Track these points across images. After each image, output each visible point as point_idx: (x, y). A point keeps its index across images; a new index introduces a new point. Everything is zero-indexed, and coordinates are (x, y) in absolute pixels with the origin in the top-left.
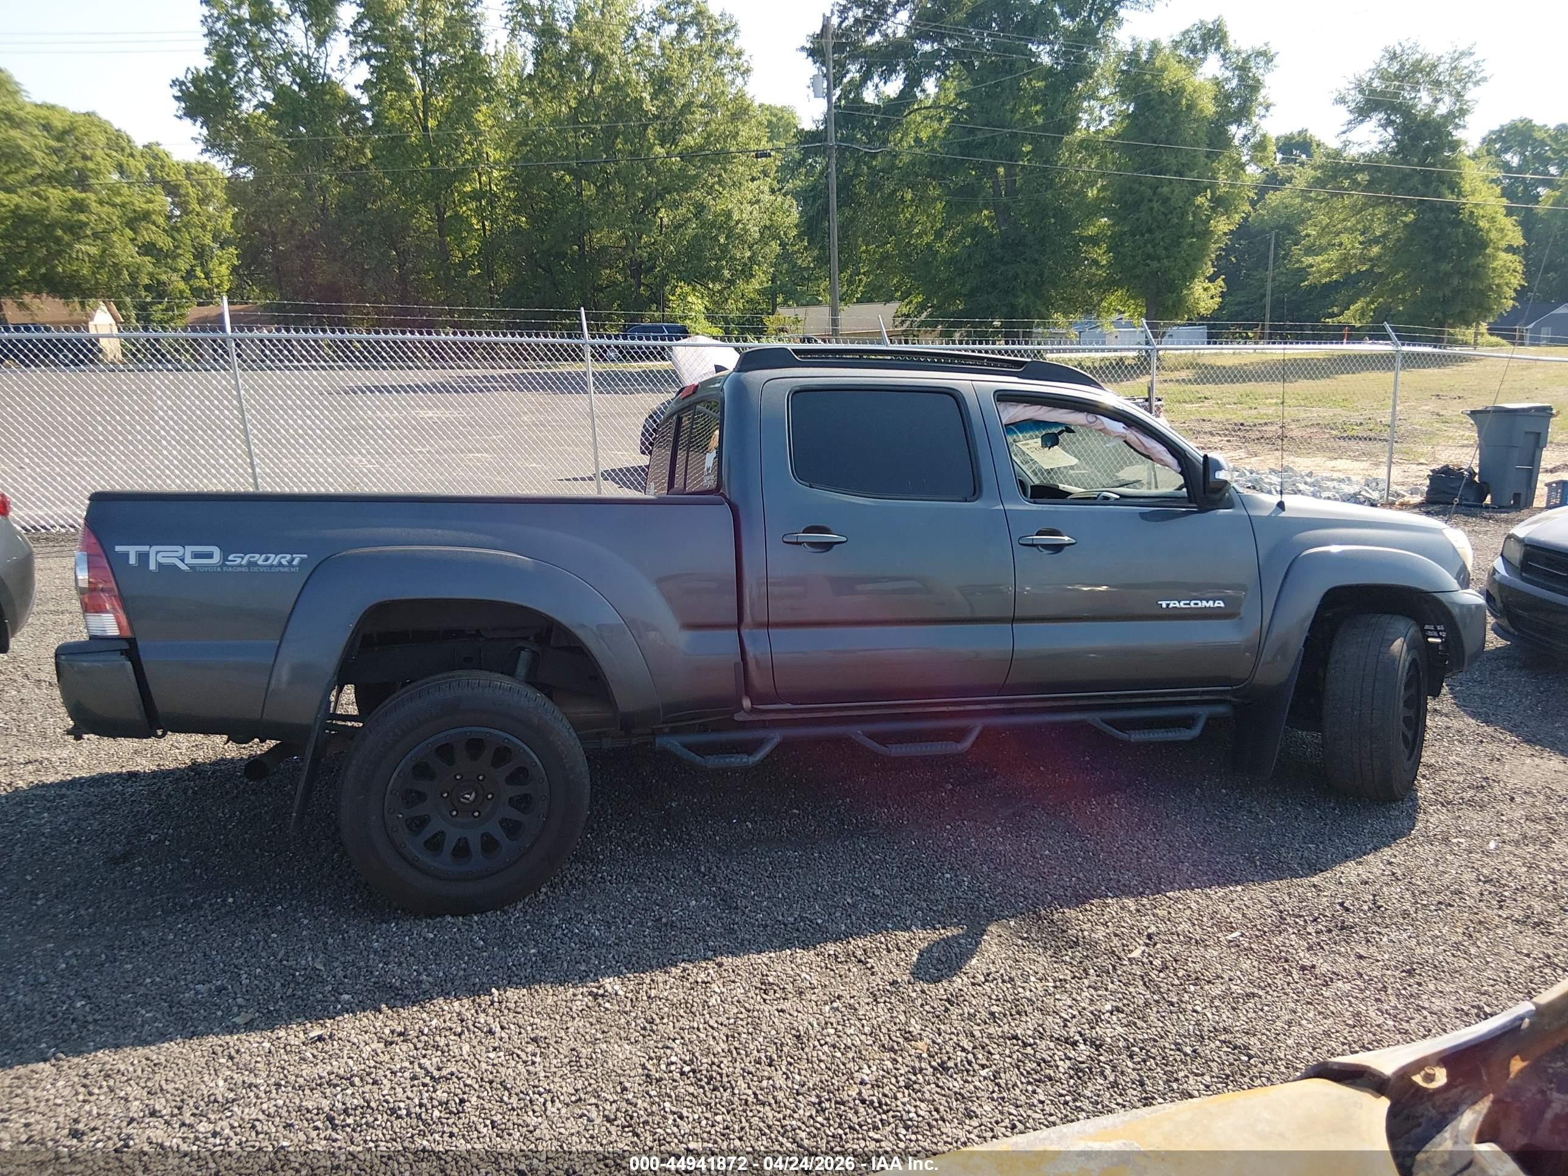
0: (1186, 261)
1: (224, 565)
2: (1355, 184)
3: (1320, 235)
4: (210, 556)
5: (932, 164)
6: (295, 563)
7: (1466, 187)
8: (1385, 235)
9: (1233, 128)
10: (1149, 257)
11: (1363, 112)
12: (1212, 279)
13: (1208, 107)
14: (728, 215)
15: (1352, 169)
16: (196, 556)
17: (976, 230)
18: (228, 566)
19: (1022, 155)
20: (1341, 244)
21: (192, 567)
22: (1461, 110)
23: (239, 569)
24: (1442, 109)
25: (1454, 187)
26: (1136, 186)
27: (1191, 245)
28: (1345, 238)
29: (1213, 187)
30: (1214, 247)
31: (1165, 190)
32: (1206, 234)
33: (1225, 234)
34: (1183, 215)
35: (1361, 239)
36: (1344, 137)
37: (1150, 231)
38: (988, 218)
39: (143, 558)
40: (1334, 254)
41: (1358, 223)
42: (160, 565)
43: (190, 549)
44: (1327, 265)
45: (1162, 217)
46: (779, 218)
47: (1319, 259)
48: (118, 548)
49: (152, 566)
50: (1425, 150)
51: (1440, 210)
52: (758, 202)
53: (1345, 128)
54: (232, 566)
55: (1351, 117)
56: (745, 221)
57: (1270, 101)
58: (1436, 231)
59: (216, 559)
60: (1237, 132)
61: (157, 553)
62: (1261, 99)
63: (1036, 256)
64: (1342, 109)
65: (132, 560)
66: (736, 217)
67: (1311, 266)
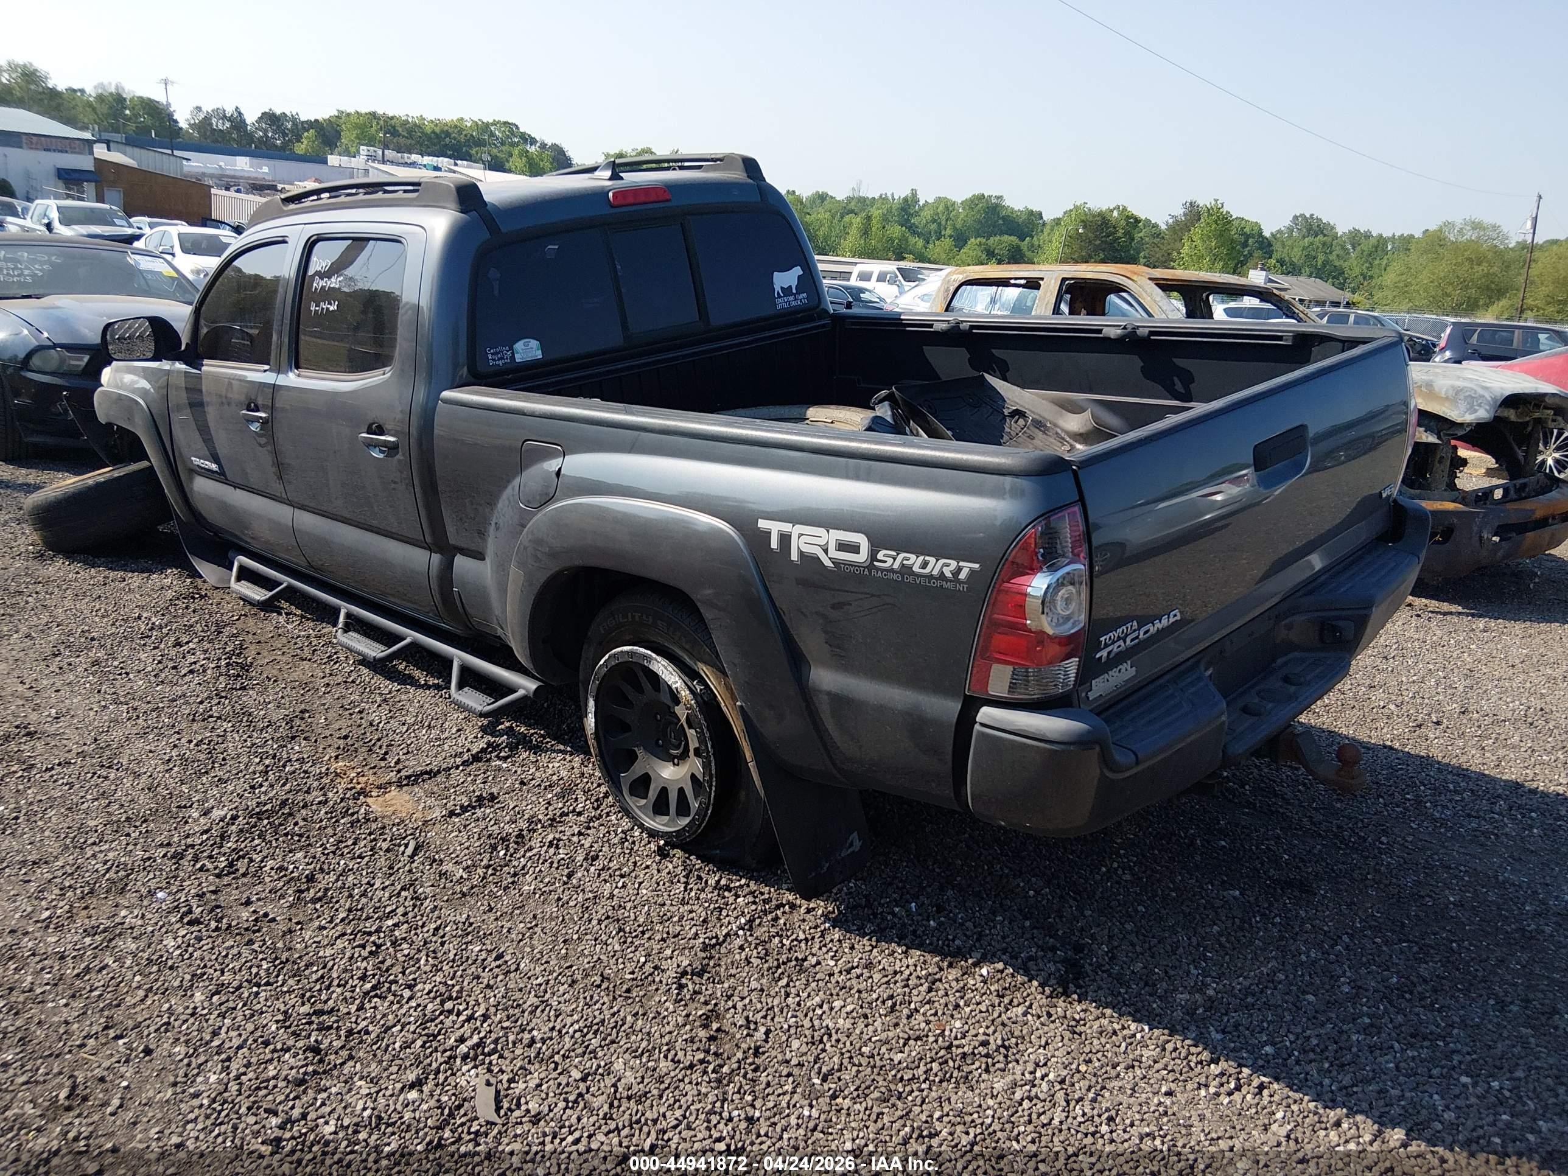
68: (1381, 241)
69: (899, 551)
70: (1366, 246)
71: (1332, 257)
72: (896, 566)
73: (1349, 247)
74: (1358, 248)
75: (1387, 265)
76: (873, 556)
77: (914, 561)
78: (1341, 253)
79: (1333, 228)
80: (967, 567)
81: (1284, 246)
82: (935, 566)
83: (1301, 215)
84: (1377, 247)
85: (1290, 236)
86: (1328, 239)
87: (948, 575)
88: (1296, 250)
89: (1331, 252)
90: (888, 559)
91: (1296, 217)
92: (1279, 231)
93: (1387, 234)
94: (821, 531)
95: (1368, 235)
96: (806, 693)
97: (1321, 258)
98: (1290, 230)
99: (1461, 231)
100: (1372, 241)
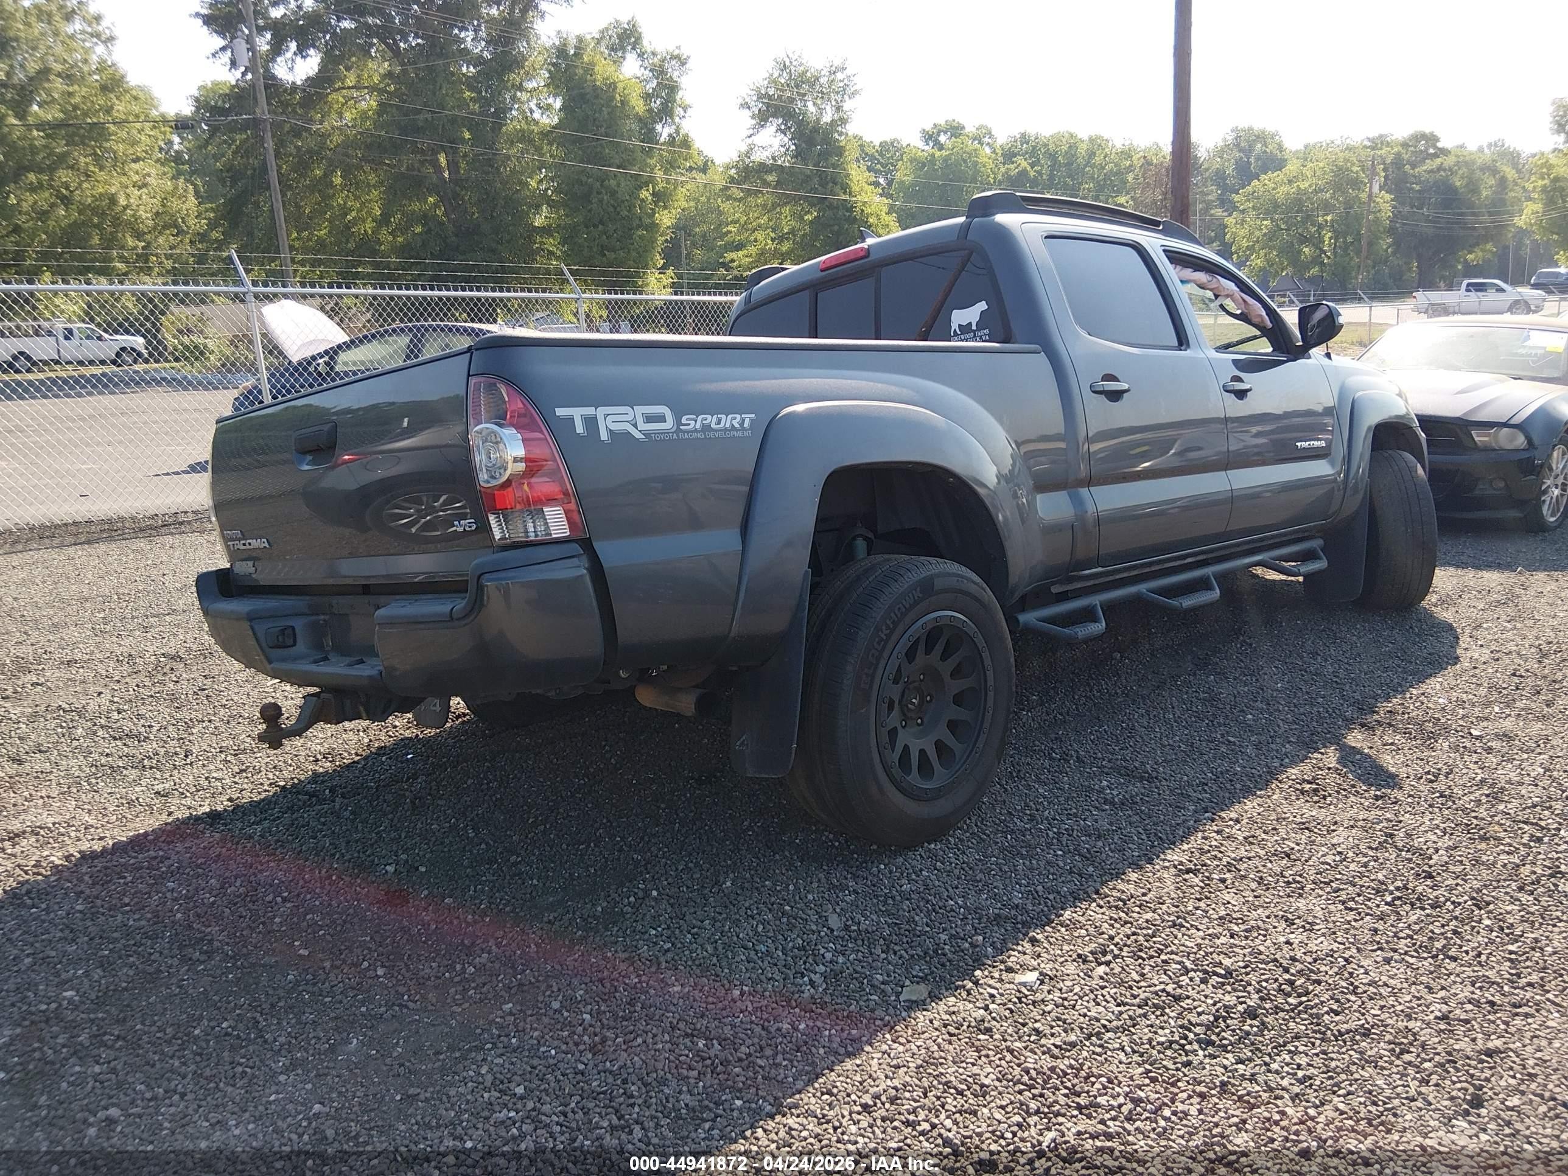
0: (638, 253)
1: (678, 430)
2: (766, 184)
3: (739, 232)
4: (661, 419)
5: (369, 147)
6: (746, 425)
7: (855, 188)
8: (792, 231)
9: (659, 127)
10: (603, 248)
11: (763, 118)
12: (663, 269)
13: (639, 106)
14: (113, 200)
15: (763, 168)
16: (649, 419)
17: (425, 218)
18: (684, 432)
19: (463, 141)
20: (756, 240)
21: (647, 434)
22: (841, 119)
23: (695, 435)
24: (827, 118)
25: (846, 188)
26: (584, 179)
27: (640, 236)
28: (759, 235)
29: (651, 180)
30: (661, 239)
31: (613, 183)
32: (653, 227)
33: (668, 227)
34: (631, 208)
35: (772, 235)
36: (749, 141)
37: (601, 222)
38: (436, 206)
39: (591, 422)
40: (752, 250)
41: (770, 220)
42: (611, 432)
43: (640, 410)
44: (747, 259)
45: (611, 209)
46: (175, 204)
47: (740, 253)
48: (560, 412)
49: (604, 436)
50: (819, 155)
51: (837, 208)
52: (145, 185)
53: (751, 132)
54: (688, 432)
55: (753, 122)
56: (134, 207)
57: (687, 102)
58: (836, 228)
59: (669, 424)
60: (664, 131)
61: (606, 416)
62: (678, 101)
63: (494, 245)
64: (747, 113)
65: (580, 429)
66: (122, 201)
67: (733, 261)
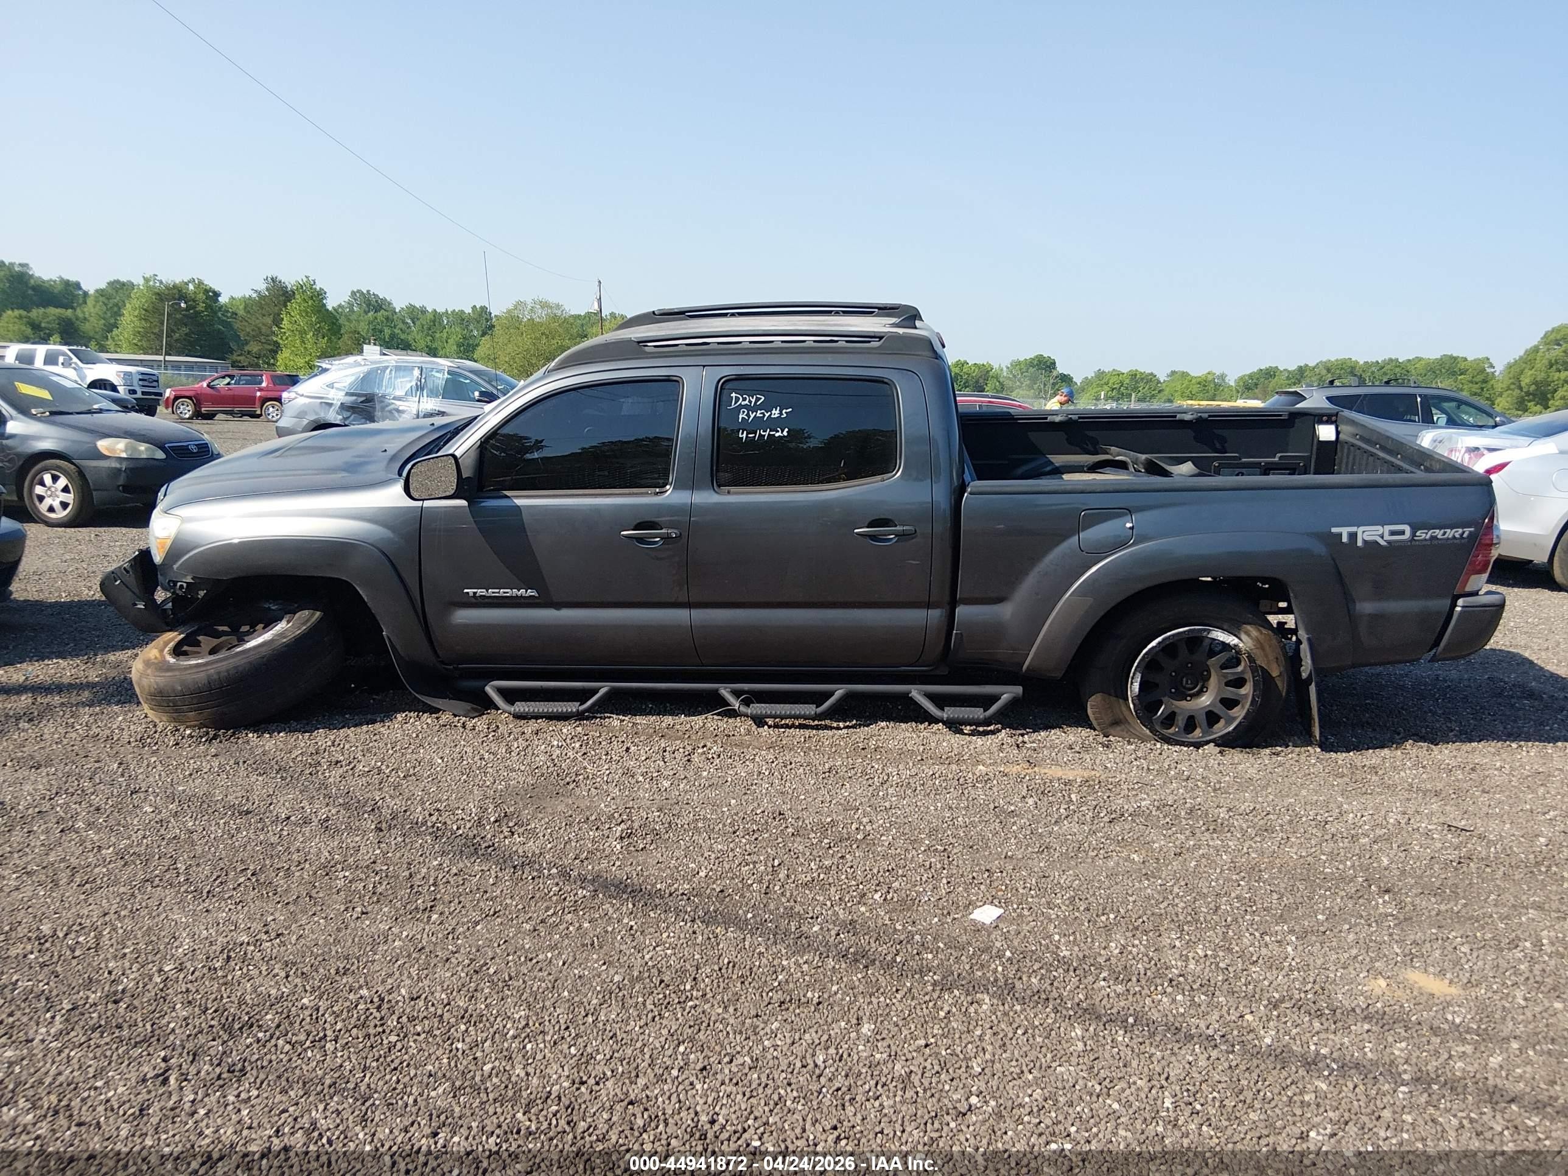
68: (436, 318)
69: (1429, 529)
70: (425, 320)
71: (397, 331)
72: (1428, 537)
73: (409, 321)
74: (418, 323)
75: (448, 338)
76: (1414, 534)
77: (1439, 533)
78: (404, 327)
79: (390, 304)
80: (1467, 531)
81: (349, 320)
82: (1450, 533)
83: (358, 291)
84: (434, 321)
85: (351, 310)
86: (389, 314)
87: (1457, 535)
88: (362, 324)
89: (395, 327)
90: (1421, 535)
91: (353, 293)
92: (340, 306)
93: (440, 310)
94: (1379, 528)
95: (423, 311)
96: (1352, 618)
97: (387, 331)
98: (350, 303)
99: (532, 310)
100: (430, 316)
